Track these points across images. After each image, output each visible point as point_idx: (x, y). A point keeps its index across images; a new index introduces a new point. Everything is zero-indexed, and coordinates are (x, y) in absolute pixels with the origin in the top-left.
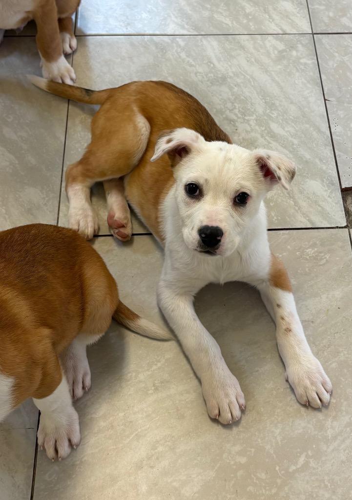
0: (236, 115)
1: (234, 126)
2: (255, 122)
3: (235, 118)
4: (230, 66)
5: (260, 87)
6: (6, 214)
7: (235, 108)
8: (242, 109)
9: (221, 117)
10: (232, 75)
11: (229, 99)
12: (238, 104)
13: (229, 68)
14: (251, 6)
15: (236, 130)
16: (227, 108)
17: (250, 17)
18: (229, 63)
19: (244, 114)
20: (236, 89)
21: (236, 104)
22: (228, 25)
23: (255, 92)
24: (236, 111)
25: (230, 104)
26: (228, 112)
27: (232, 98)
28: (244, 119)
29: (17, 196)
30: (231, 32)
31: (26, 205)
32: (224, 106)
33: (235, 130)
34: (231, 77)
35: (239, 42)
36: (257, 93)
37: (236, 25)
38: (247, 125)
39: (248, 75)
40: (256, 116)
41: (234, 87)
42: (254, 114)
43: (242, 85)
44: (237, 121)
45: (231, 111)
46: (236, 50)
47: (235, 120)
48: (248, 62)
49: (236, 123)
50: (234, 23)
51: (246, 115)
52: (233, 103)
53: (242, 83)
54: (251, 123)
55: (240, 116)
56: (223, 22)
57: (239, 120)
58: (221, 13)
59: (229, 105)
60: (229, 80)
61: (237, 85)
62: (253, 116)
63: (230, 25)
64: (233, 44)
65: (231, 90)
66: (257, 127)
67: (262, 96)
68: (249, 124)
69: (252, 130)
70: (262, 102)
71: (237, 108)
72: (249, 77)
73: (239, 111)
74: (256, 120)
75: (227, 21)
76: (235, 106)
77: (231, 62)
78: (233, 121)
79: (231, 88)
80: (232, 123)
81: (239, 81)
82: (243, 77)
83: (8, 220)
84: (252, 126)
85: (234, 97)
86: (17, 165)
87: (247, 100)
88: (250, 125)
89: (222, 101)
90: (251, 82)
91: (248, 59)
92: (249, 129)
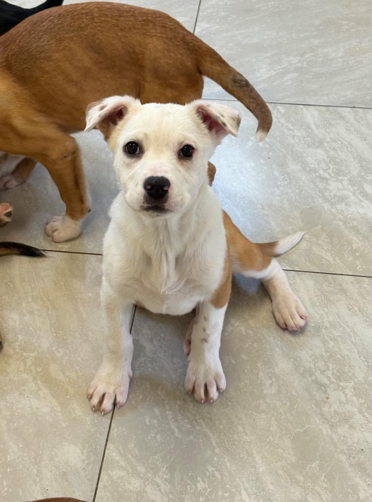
0: (329, 378)
1: (325, 392)
2: (352, 390)
3: (327, 382)
4: (327, 314)
5: (363, 345)
6: (37, 475)
7: (328, 369)
8: (337, 371)
9: (309, 379)
10: (328, 325)
11: (322, 356)
12: (332, 364)
13: (325, 316)
14: (360, 240)
15: (327, 398)
16: (318, 367)
17: (357, 254)
18: (326, 309)
19: (339, 378)
20: (331, 344)
21: (330, 364)
22: (329, 261)
23: (356, 352)
24: (329, 373)
25: (323, 363)
26: (318, 373)
27: (326, 355)
28: (339, 385)
29: (53, 453)
30: (332, 270)
31: (61, 467)
32: (315, 365)
33: (325, 399)
34: (326, 328)
35: (340, 285)
36: (359, 353)
37: (339, 262)
38: (341, 393)
39: (348, 327)
40: (355, 383)
41: (329, 341)
42: (351, 379)
43: (339, 339)
44: (329, 387)
45: (323, 372)
46: (336, 293)
47: (326, 384)
48: (349, 310)
49: (328, 389)
50: (337, 260)
51: (342, 379)
52: (326, 362)
53: (340, 336)
54: (347, 391)
55: (333, 380)
56: (322, 258)
57: (332, 386)
58: (322, 246)
59: (321, 364)
60: (324, 331)
61: (334, 339)
62: (350, 382)
63: (332, 262)
64: (332, 286)
65: (324, 345)
66: (354, 398)
67: (364, 358)
68: (344, 393)
69: (348, 402)
70: (363, 365)
71: (331, 369)
72: (349, 330)
73: (333, 374)
74: (354, 389)
75: (328, 257)
76: (328, 366)
77: (328, 308)
78: (325, 386)
79: (325, 342)
80: (323, 388)
81: (336, 334)
82: (341, 329)
83: (38, 484)
84: (348, 396)
85: (328, 354)
86: (59, 414)
87: (344, 359)
88: (346, 395)
89: (313, 357)
90: (351, 337)
91: (351, 307)
92: (343, 399)
